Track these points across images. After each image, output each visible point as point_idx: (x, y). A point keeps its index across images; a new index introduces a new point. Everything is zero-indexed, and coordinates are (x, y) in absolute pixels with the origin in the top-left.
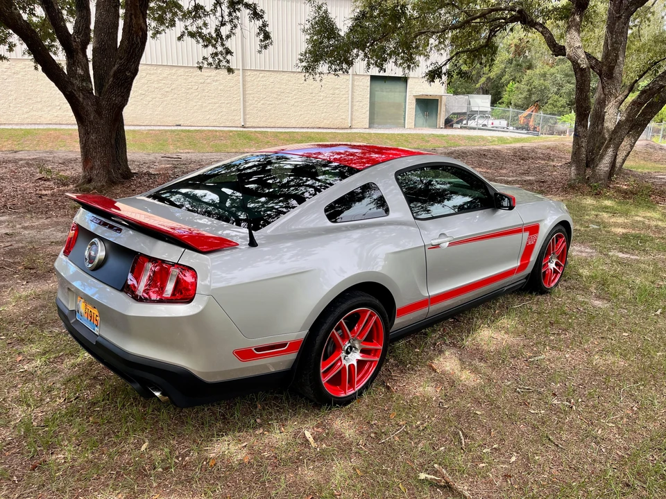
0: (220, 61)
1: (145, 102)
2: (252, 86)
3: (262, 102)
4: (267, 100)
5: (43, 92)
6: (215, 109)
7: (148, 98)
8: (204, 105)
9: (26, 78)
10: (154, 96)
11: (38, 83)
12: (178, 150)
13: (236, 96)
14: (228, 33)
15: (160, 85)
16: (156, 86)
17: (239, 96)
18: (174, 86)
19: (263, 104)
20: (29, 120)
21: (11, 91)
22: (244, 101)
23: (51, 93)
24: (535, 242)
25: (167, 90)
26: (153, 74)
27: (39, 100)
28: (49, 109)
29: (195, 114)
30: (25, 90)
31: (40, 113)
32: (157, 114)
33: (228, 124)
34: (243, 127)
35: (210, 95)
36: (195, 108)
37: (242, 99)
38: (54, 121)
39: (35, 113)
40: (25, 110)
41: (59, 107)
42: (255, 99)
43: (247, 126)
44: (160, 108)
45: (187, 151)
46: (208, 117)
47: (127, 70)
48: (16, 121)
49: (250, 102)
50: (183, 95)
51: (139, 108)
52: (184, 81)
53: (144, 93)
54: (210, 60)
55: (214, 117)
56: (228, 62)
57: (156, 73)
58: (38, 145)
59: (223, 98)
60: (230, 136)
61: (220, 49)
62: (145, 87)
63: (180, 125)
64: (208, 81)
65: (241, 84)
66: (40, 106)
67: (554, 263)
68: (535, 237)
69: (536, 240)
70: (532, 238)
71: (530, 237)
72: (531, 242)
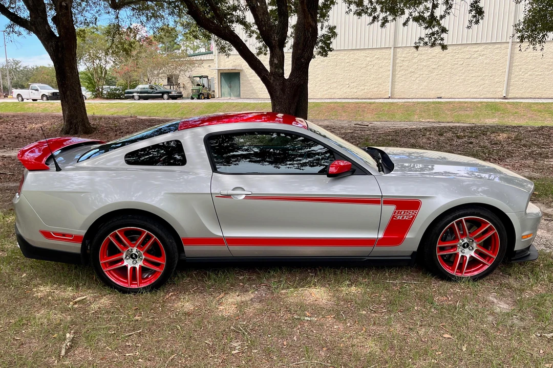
0: (436, 39)
1: (413, 79)
2: (521, 57)
3: (529, 73)
4: (536, 71)
5: (339, 74)
6: (478, 82)
7: (416, 75)
8: (467, 78)
9: (329, 64)
10: (422, 73)
11: (337, 68)
12: (421, 120)
13: (501, 68)
14: (443, 13)
15: (429, 63)
16: (425, 64)
17: (505, 68)
18: (441, 63)
19: (530, 75)
20: (327, 96)
21: (318, 74)
22: (510, 73)
23: (344, 75)
24: (412, 218)
25: (434, 67)
26: (424, 54)
27: (335, 81)
28: (341, 87)
29: (457, 87)
30: (327, 73)
31: (335, 91)
32: (422, 89)
33: (488, 96)
34: (505, 98)
35: (475, 69)
36: (458, 81)
37: (507, 70)
38: (343, 97)
39: (331, 90)
40: (326, 88)
41: (348, 86)
42: (522, 70)
43: (509, 97)
44: (425, 83)
45: (428, 120)
46: (469, 89)
47: (302, 58)
48: (319, 96)
49: (516, 73)
50: (448, 70)
51: (407, 84)
52: (451, 58)
53: (413, 70)
54: (426, 40)
55: (475, 90)
56: (442, 39)
57: (427, 53)
58: (319, 114)
59: (487, 71)
60: (477, 107)
61: (436, 29)
62: (415, 66)
63: (441, 98)
64: (475, 56)
65: (508, 57)
66: (335, 85)
67: (474, 251)
68: (411, 213)
69: (414, 216)
70: (404, 213)
71: (399, 212)
72: (402, 216)
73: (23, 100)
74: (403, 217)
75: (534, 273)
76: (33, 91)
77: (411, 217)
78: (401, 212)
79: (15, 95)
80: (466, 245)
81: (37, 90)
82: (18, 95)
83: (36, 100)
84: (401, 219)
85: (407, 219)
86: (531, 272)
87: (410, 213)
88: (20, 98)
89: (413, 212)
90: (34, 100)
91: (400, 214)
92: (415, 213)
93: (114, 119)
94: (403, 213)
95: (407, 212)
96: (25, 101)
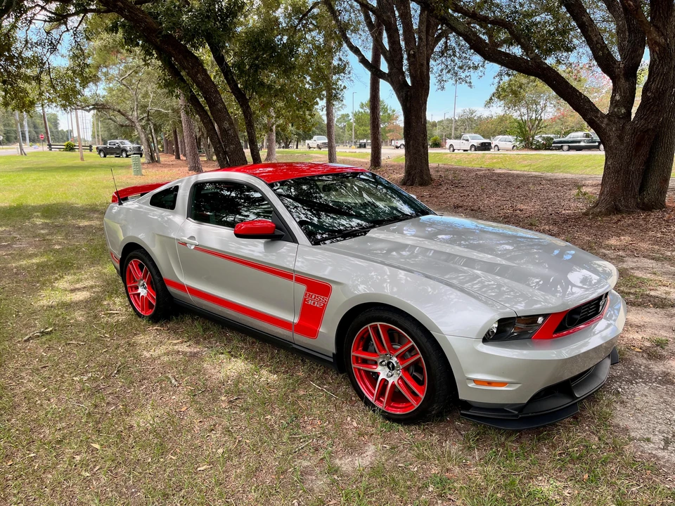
24: (323, 307)
70: (315, 299)
71: (310, 294)
72: (313, 302)
73: (454, 150)
76: (464, 141)
79: (447, 146)
80: (390, 365)
81: (467, 140)
82: (451, 145)
83: (467, 151)
85: (318, 306)
87: (320, 299)
88: (452, 149)
90: (465, 151)
93: (455, 171)
95: (318, 297)
96: (456, 151)
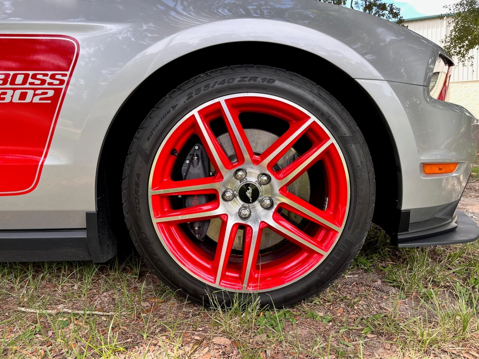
24: (55, 99)
67: (273, 210)
68: (48, 79)
69: (58, 91)
70: (24, 82)
71: (7, 76)
72: (18, 93)
74: (23, 96)
75: (472, 281)
77: (51, 93)
78: (15, 76)
80: (249, 193)
84: (16, 100)
85: (36, 100)
86: (465, 280)
87: (43, 82)
89: (53, 77)
91: (13, 83)
92: (62, 82)
94: (20, 79)
95: (34, 76)
